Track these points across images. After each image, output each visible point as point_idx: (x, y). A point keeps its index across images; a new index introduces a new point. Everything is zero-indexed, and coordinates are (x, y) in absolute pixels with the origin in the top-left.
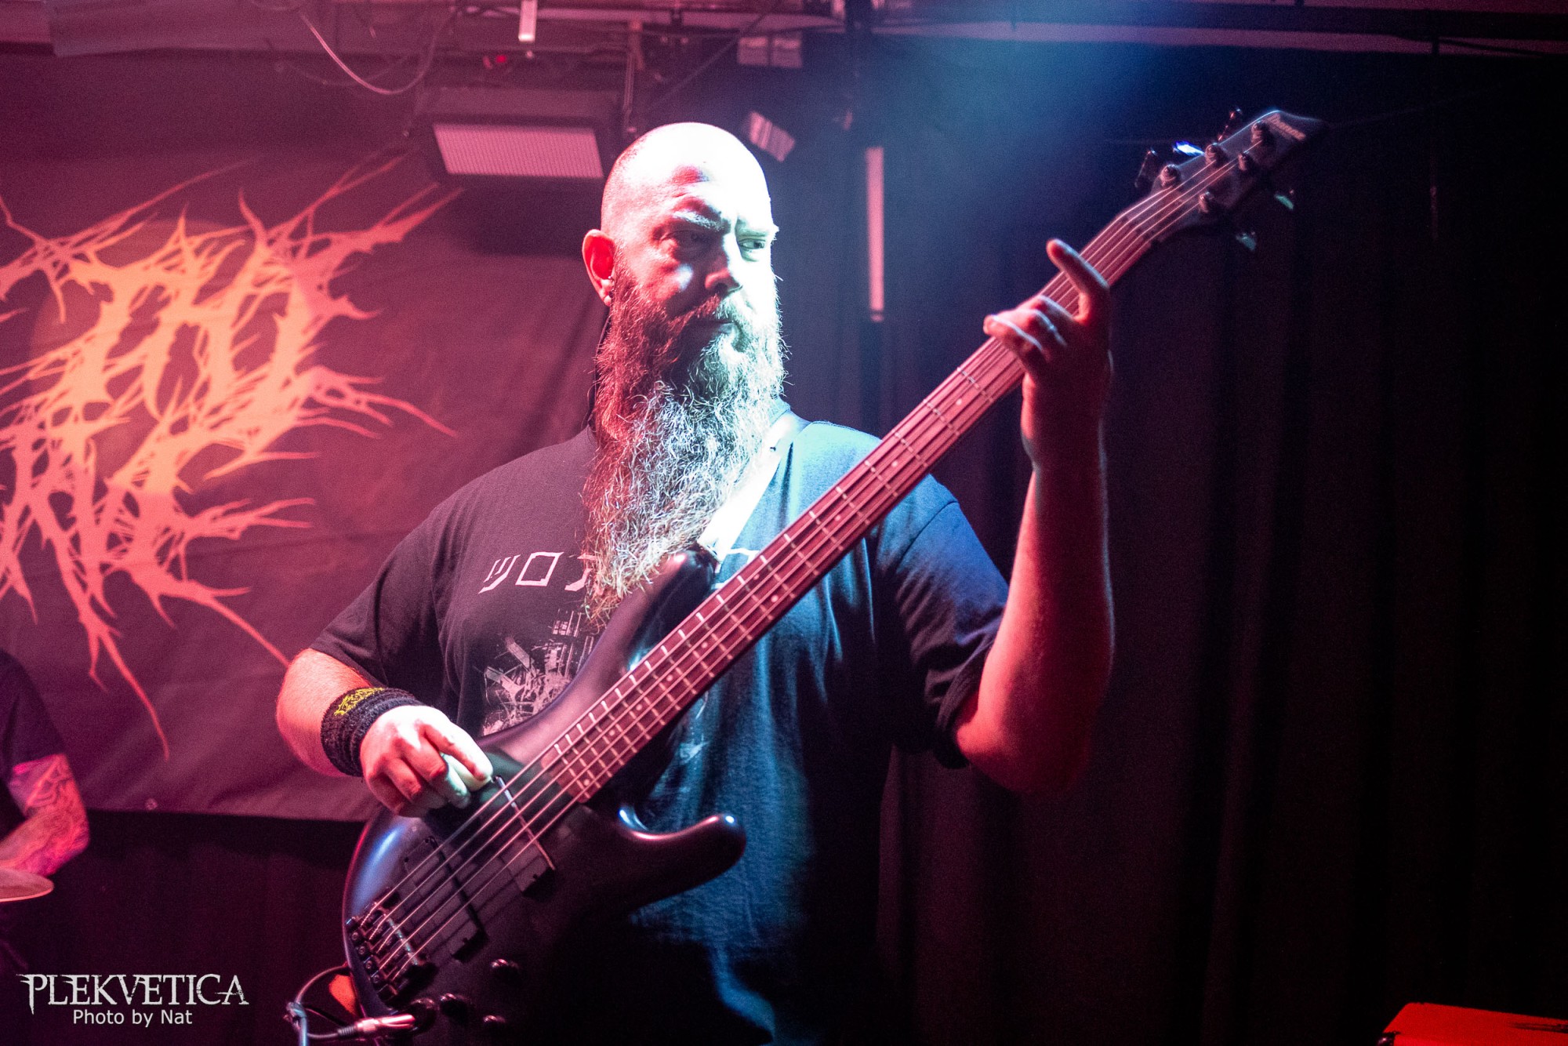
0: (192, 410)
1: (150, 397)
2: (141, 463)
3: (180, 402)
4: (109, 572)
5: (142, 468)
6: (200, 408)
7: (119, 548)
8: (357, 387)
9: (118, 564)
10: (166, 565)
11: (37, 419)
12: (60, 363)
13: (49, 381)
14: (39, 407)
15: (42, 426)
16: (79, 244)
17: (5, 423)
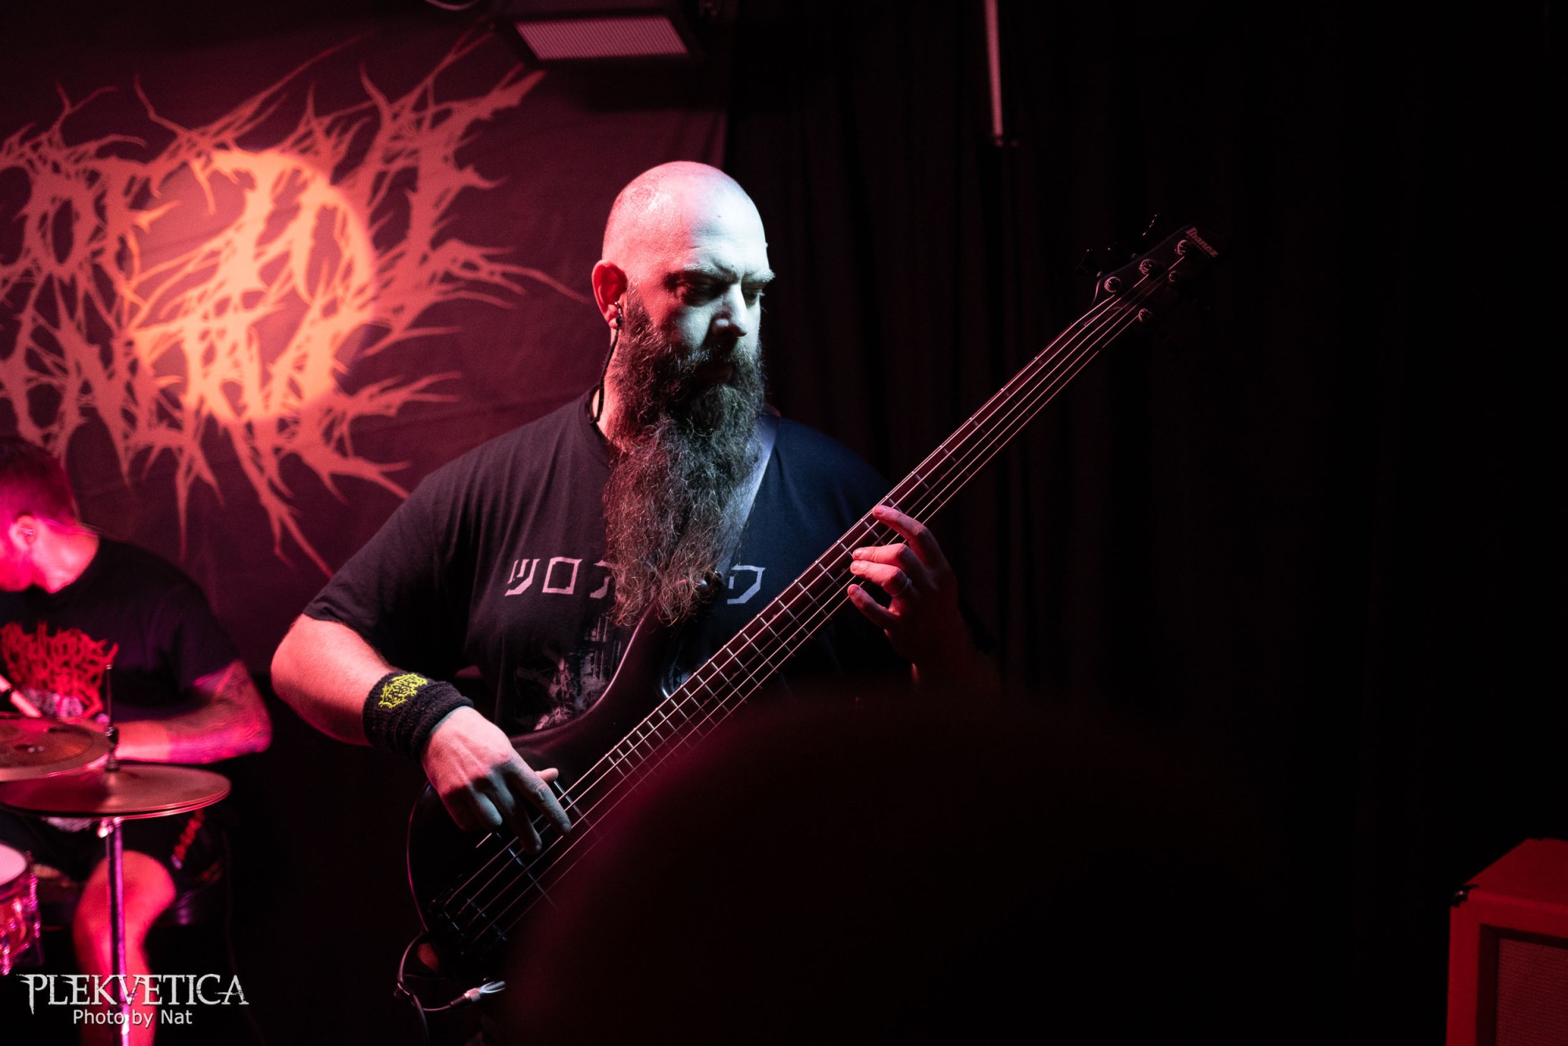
0: (340, 291)
1: (300, 282)
2: (299, 347)
3: (329, 283)
4: (283, 454)
5: (300, 353)
6: (347, 289)
7: (288, 430)
8: (490, 259)
9: (290, 446)
10: (333, 444)
11: (200, 311)
12: (214, 254)
13: (207, 273)
14: (201, 298)
15: (206, 317)
16: (219, 133)
17: (172, 316)
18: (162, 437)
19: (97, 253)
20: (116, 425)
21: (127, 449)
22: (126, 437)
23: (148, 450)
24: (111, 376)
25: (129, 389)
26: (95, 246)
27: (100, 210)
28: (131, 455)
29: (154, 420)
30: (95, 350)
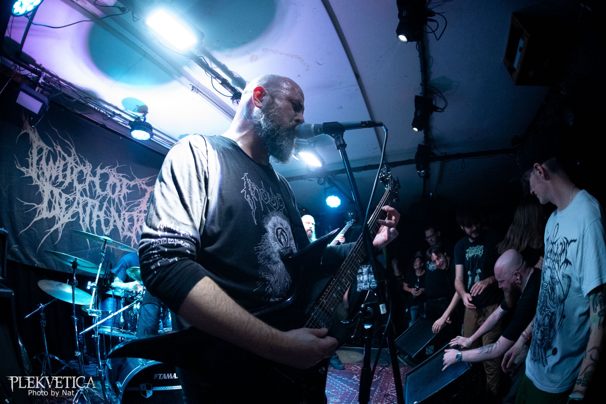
11: (137, 212)
12: (140, 202)
13: (138, 205)
14: (137, 209)
15: (138, 213)
16: (142, 181)
17: (132, 211)
18: (129, 234)
19: (120, 195)
20: (120, 230)
21: (122, 235)
22: (122, 233)
23: (127, 236)
24: (120, 220)
25: (123, 223)
26: (119, 193)
27: (121, 187)
28: (123, 236)
29: (128, 230)
30: (118, 214)
